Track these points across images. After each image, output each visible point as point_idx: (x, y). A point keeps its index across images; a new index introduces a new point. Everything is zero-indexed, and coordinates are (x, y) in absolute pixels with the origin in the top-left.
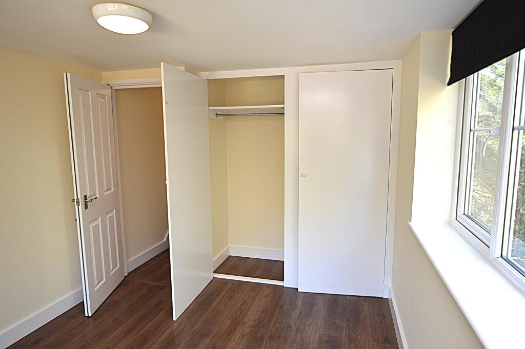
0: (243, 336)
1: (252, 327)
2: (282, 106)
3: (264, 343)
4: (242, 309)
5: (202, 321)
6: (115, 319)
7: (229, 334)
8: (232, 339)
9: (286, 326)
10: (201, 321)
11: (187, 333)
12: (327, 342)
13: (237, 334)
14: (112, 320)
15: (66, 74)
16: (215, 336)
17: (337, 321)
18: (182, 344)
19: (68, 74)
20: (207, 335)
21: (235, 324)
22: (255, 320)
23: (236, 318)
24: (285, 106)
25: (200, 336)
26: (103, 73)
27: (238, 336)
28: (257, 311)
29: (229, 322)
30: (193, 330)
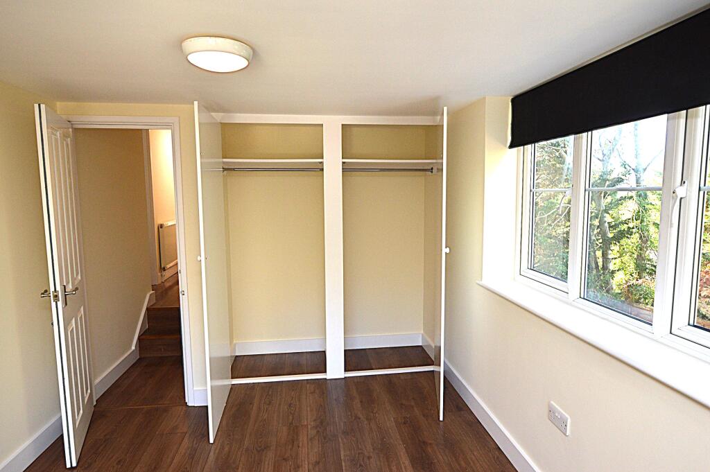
0: (311, 439)
1: (316, 427)
2: (320, 160)
3: (340, 440)
4: (293, 412)
5: (250, 435)
6: (119, 462)
7: (293, 440)
8: (300, 445)
9: (354, 418)
10: (248, 435)
11: (239, 453)
12: (404, 423)
13: (303, 439)
14: (115, 463)
15: (39, 105)
16: (276, 447)
17: (404, 402)
18: (241, 465)
19: (43, 106)
20: (267, 447)
21: (294, 430)
22: (315, 420)
23: (291, 423)
24: (324, 160)
25: (259, 452)
26: (58, 104)
27: (305, 442)
28: (311, 410)
29: (285, 429)
30: (245, 447)
